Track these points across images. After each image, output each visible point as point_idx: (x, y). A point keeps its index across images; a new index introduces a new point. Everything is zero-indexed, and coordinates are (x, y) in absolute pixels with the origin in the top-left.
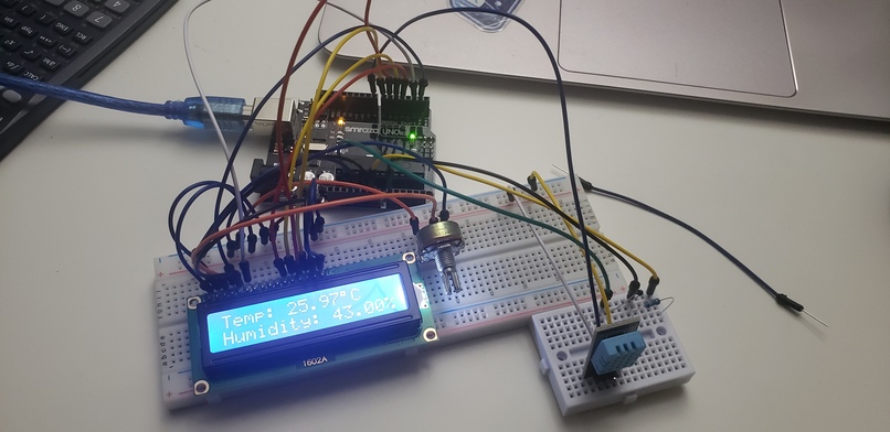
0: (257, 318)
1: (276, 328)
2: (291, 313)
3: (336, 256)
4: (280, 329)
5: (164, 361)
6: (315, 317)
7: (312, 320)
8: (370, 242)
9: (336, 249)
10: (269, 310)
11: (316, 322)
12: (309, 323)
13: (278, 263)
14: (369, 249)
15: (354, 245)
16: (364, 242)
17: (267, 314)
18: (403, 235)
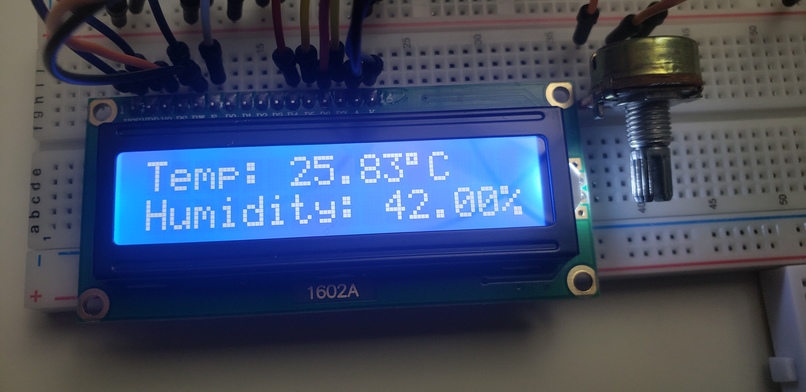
0: (222, 178)
1: (260, 211)
2: (296, 183)
3: (403, 60)
4: (269, 215)
5: (35, 222)
6: (346, 200)
7: (340, 208)
8: (478, 38)
9: (406, 42)
10: (251, 167)
11: (347, 213)
12: (332, 212)
13: (283, 58)
14: (474, 56)
15: (444, 40)
16: (464, 39)
17: (245, 173)
18: (549, 36)
